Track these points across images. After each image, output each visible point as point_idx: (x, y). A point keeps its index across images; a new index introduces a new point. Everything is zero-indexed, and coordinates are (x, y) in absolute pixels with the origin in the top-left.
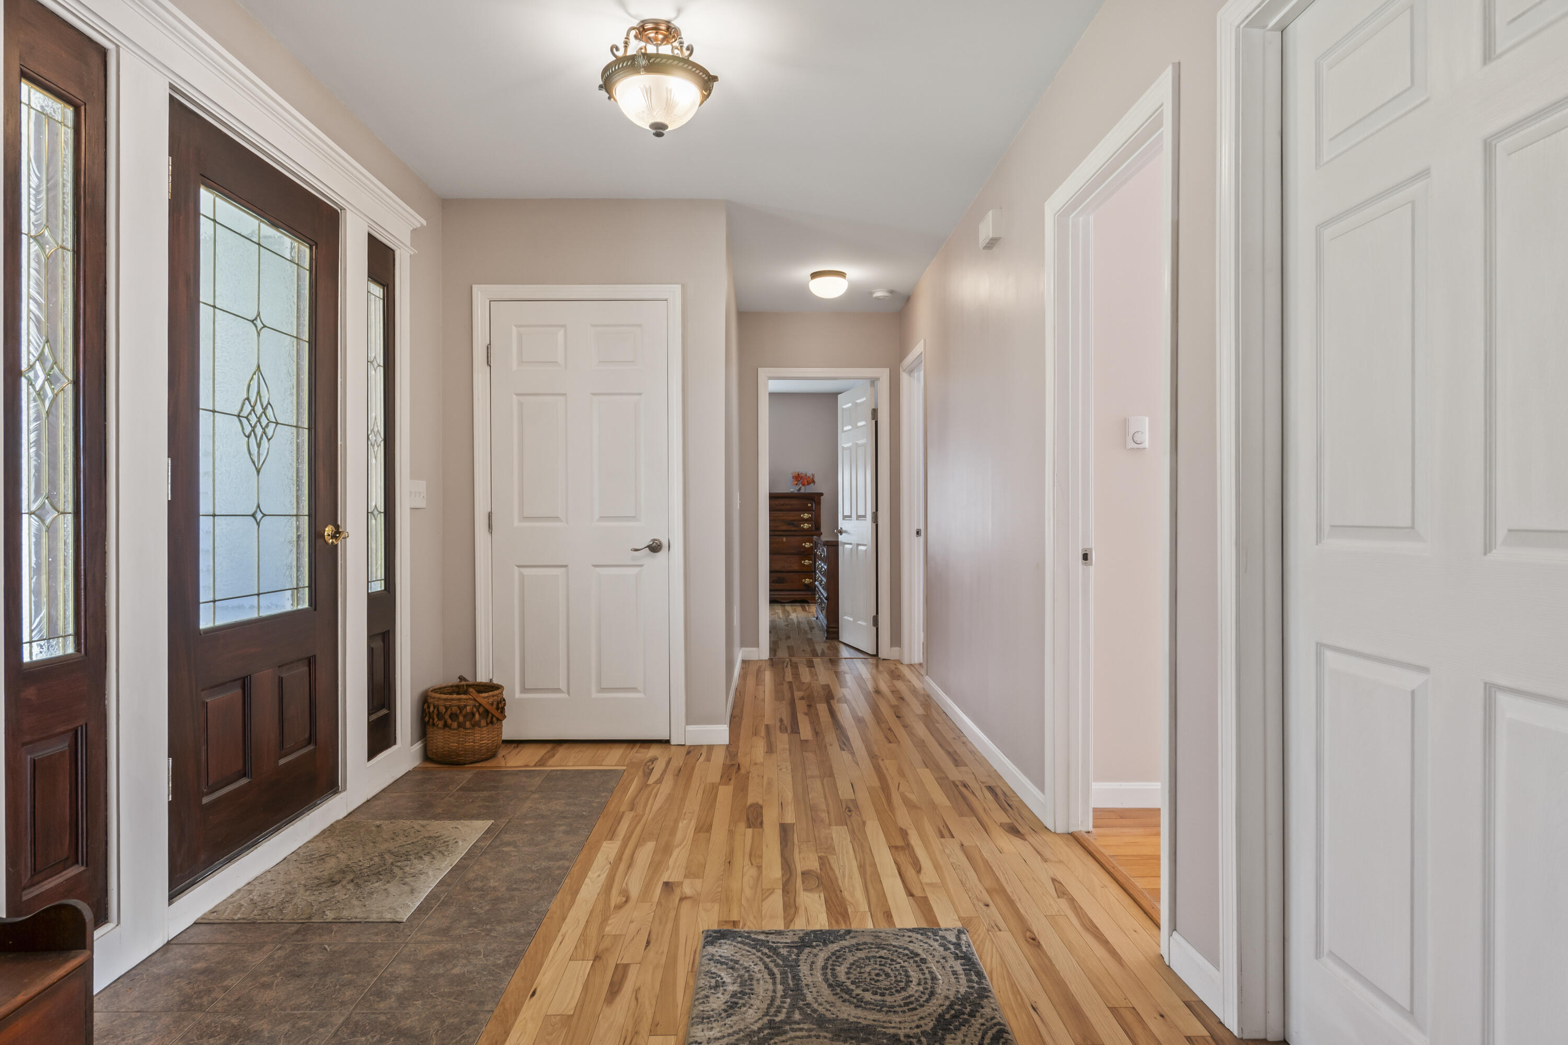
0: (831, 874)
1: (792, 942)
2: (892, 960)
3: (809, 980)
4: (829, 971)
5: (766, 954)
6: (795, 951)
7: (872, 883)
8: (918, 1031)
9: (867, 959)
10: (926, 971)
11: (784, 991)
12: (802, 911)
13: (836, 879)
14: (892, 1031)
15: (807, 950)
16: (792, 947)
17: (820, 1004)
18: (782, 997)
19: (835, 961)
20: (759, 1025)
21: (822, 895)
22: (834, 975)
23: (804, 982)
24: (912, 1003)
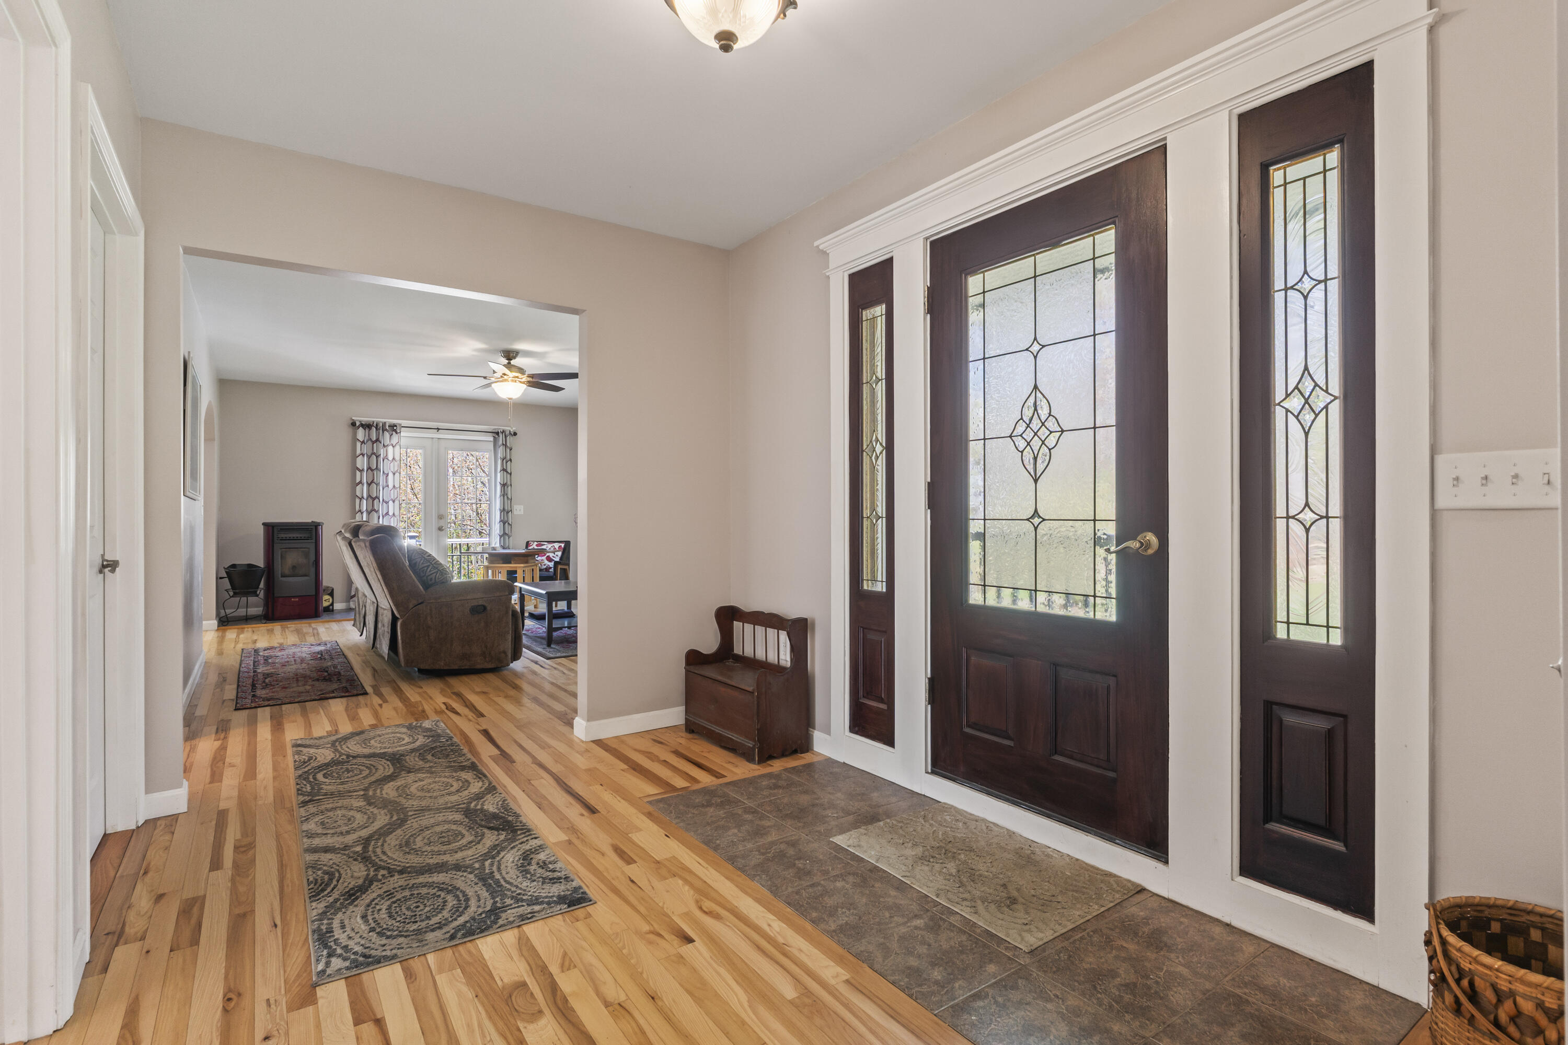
0: (501, 1024)
1: (506, 911)
2: (404, 922)
3: (477, 888)
4: (462, 899)
5: (523, 895)
6: (499, 905)
7: (437, 1027)
8: (383, 881)
9: (429, 917)
10: (371, 921)
11: (494, 876)
12: (515, 954)
13: (490, 1018)
14: (404, 876)
15: (488, 908)
16: (503, 907)
17: (461, 876)
18: (493, 872)
19: (459, 907)
20: (501, 856)
21: (499, 983)
22: (457, 897)
23: (480, 884)
24: (388, 895)
